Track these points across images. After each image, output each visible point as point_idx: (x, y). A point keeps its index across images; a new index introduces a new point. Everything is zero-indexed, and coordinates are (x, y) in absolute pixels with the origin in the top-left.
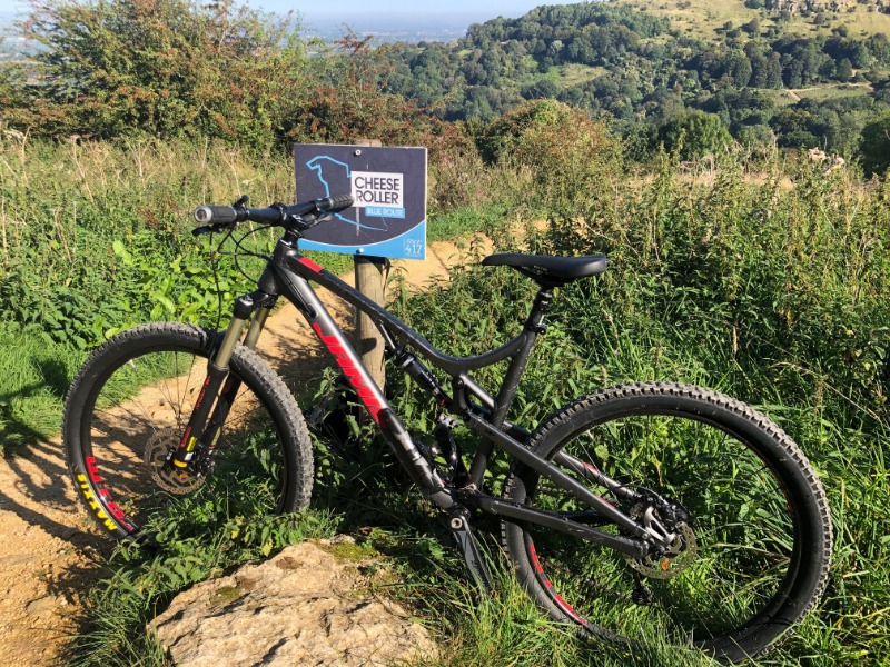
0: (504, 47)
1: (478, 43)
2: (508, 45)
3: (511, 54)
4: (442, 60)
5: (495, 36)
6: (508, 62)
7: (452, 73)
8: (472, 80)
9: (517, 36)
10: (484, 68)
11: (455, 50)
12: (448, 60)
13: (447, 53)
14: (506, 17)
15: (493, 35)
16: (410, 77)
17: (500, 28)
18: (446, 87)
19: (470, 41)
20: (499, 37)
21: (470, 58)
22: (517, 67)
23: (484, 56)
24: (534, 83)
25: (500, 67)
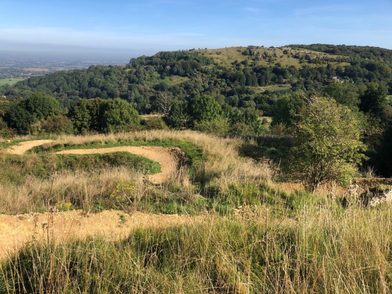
0: (146, 68)
1: (134, 66)
2: (147, 67)
3: (149, 71)
4: (118, 73)
5: (142, 64)
6: (147, 75)
7: (123, 79)
8: (132, 81)
9: (151, 63)
10: (137, 77)
11: (124, 69)
12: (121, 73)
13: (120, 70)
14: (146, 56)
15: (141, 63)
16: (103, 80)
17: (144, 60)
18: (120, 85)
19: (131, 65)
20: (143, 64)
21: (130, 72)
22: (151, 76)
23: (137, 72)
24: (159, 83)
25: (143, 76)
